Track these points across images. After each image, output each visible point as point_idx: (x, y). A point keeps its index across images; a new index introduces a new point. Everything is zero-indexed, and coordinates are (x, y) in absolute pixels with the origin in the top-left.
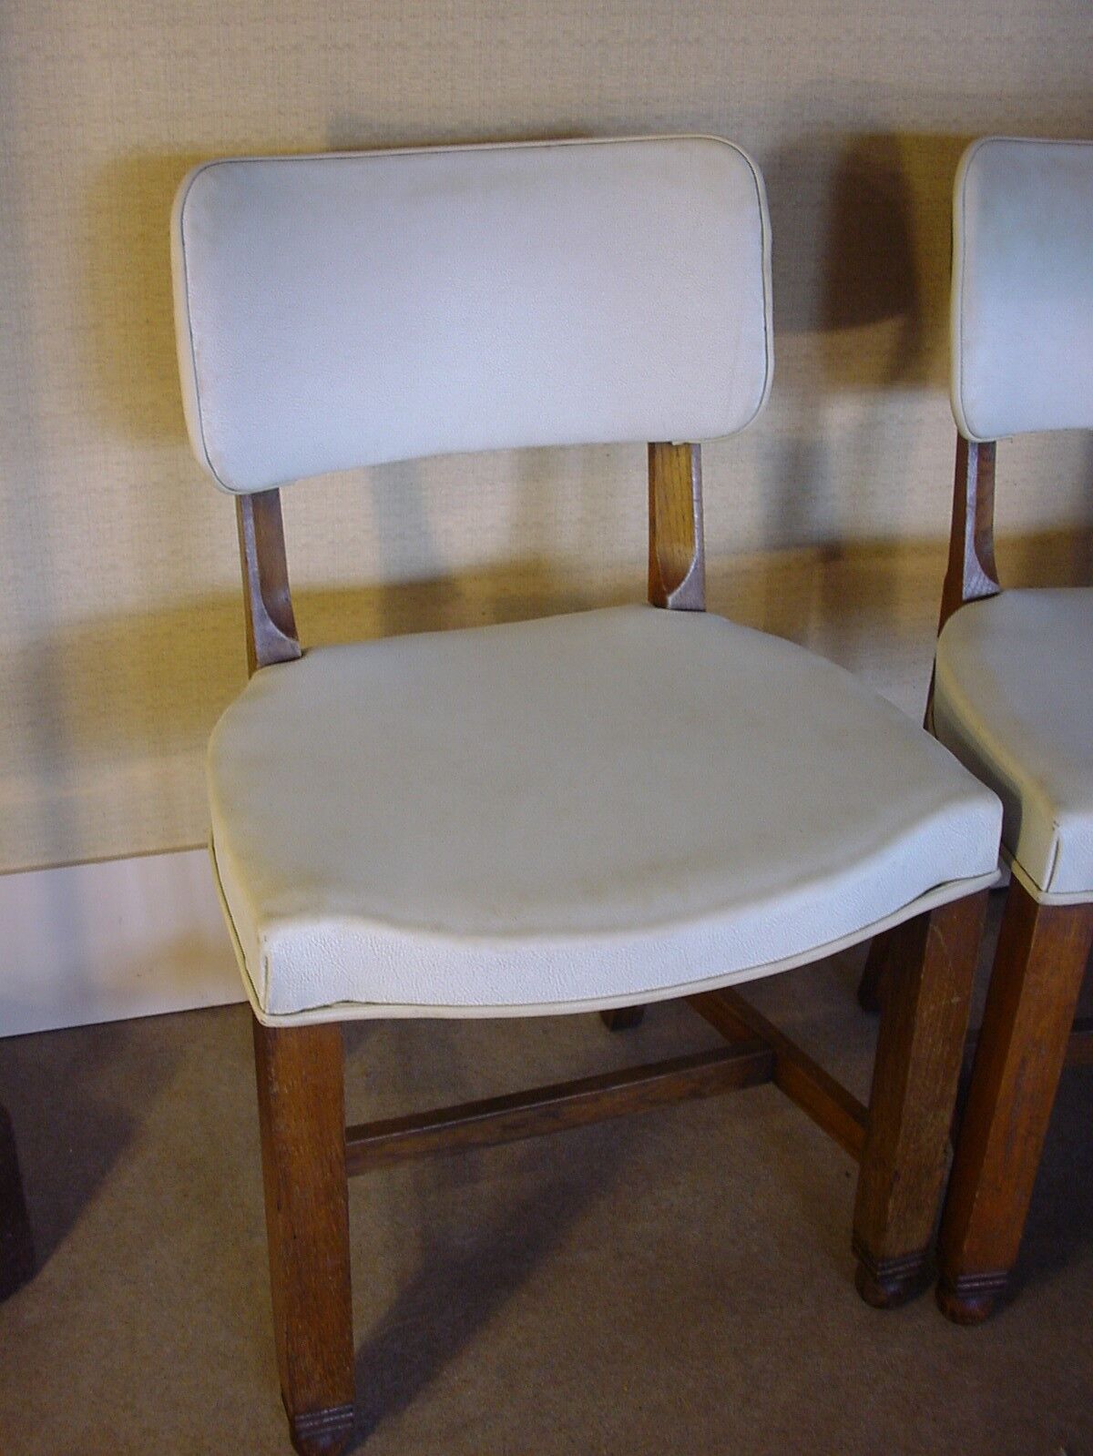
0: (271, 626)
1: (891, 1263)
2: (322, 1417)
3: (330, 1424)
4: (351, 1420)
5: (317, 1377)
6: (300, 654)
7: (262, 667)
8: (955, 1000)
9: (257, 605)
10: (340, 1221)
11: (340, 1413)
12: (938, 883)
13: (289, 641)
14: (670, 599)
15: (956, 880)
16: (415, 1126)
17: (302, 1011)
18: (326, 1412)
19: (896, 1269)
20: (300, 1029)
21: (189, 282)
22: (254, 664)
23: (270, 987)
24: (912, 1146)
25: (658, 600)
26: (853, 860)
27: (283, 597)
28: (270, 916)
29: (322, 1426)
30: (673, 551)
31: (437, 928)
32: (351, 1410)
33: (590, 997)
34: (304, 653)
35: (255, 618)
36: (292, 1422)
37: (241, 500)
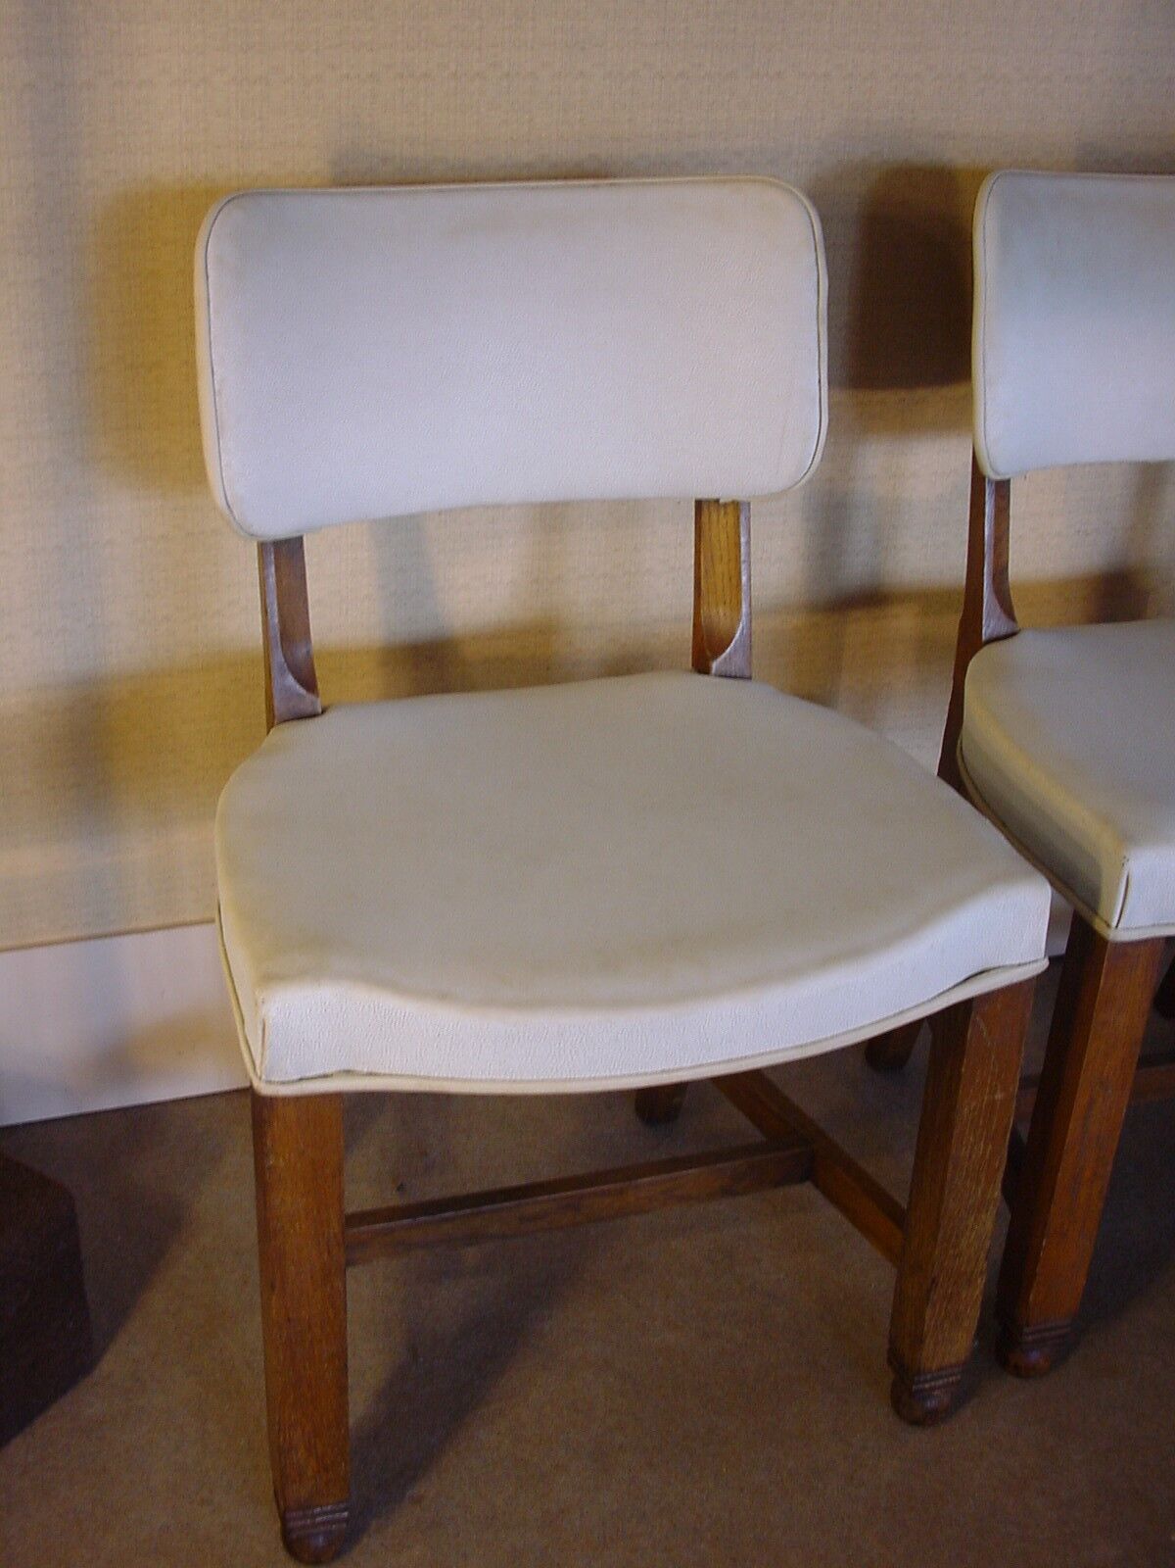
0: (290, 680)
1: (929, 1377)
2: (314, 1516)
3: (323, 1523)
4: (346, 1520)
5: (310, 1473)
6: (320, 711)
7: (278, 724)
8: (999, 1096)
9: (278, 657)
10: (337, 1305)
11: (333, 1512)
12: (980, 969)
13: (309, 697)
14: (714, 665)
15: (999, 967)
16: (426, 1214)
17: (301, 1080)
18: (319, 1509)
19: (933, 1384)
20: (297, 1100)
21: (212, 317)
22: (272, 721)
23: (267, 1053)
24: (951, 1252)
25: (701, 666)
26: (888, 941)
27: (304, 650)
28: (269, 978)
29: (315, 1525)
30: (718, 614)
31: (444, 997)
32: (345, 1510)
33: (603, 1074)
34: (324, 712)
35: (275, 673)
36: (284, 1520)
37: (263, 547)
